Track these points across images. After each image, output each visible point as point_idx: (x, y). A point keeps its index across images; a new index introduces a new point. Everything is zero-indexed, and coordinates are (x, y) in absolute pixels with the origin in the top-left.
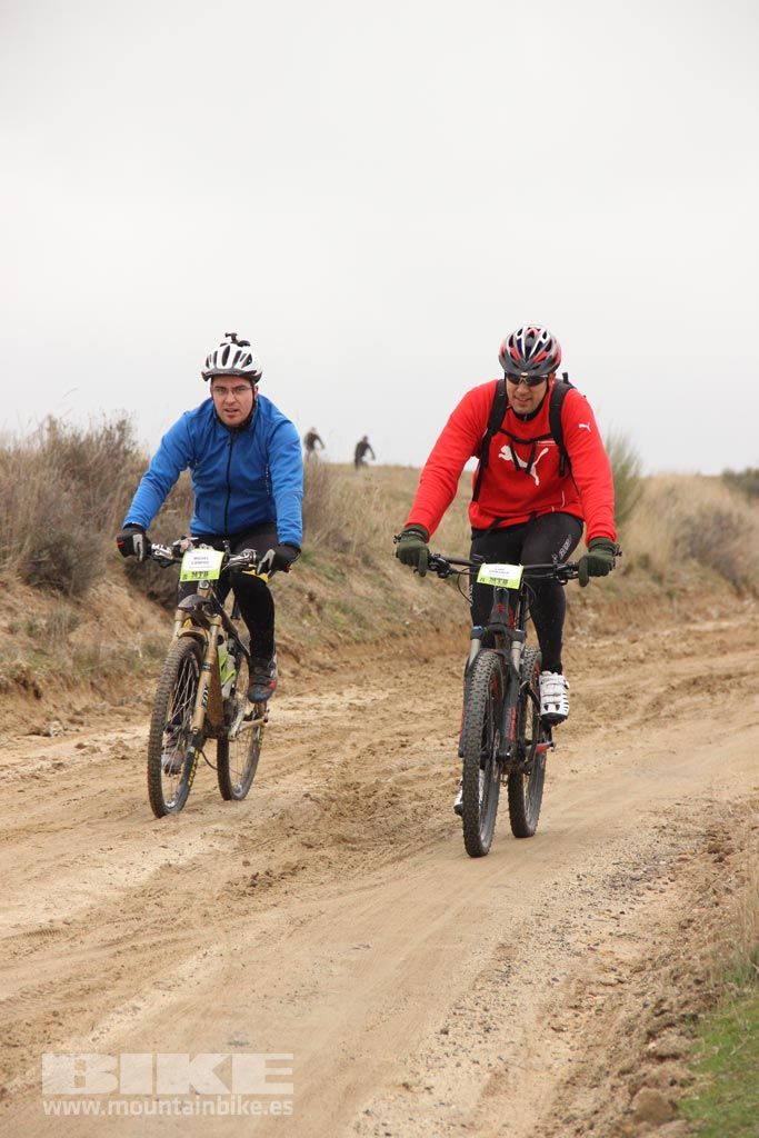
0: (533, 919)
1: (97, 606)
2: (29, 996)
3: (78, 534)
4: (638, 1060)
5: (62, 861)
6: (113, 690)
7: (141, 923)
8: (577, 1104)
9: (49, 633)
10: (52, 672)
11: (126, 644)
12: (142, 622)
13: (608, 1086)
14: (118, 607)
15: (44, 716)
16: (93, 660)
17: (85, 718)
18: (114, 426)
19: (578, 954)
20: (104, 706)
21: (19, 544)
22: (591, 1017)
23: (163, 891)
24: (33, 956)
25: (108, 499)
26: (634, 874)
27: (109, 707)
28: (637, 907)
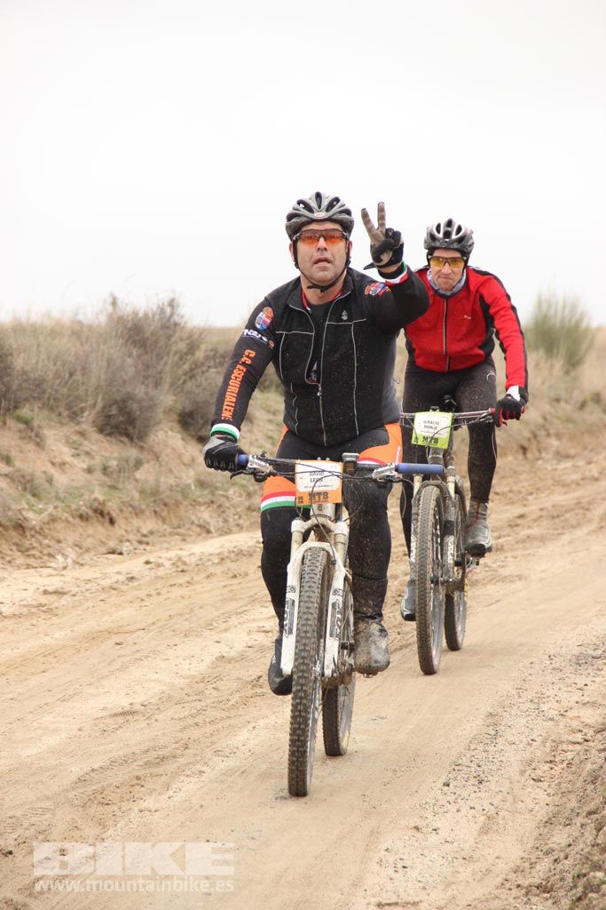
0: (514, 692)
1: (157, 449)
2: (116, 764)
3: (140, 391)
4: (602, 803)
5: (138, 655)
6: (172, 515)
7: (203, 704)
8: (554, 839)
9: (119, 472)
10: (123, 503)
11: (181, 478)
12: (193, 460)
13: (579, 825)
14: (173, 449)
15: (117, 538)
16: (155, 493)
17: (150, 539)
18: (166, 303)
19: (552, 719)
20: (165, 530)
21: (93, 402)
22: (563, 769)
23: (218, 678)
24: (118, 732)
25: (162, 363)
26: (594, 654)
27: (169, 530)
28: (597, 680)
